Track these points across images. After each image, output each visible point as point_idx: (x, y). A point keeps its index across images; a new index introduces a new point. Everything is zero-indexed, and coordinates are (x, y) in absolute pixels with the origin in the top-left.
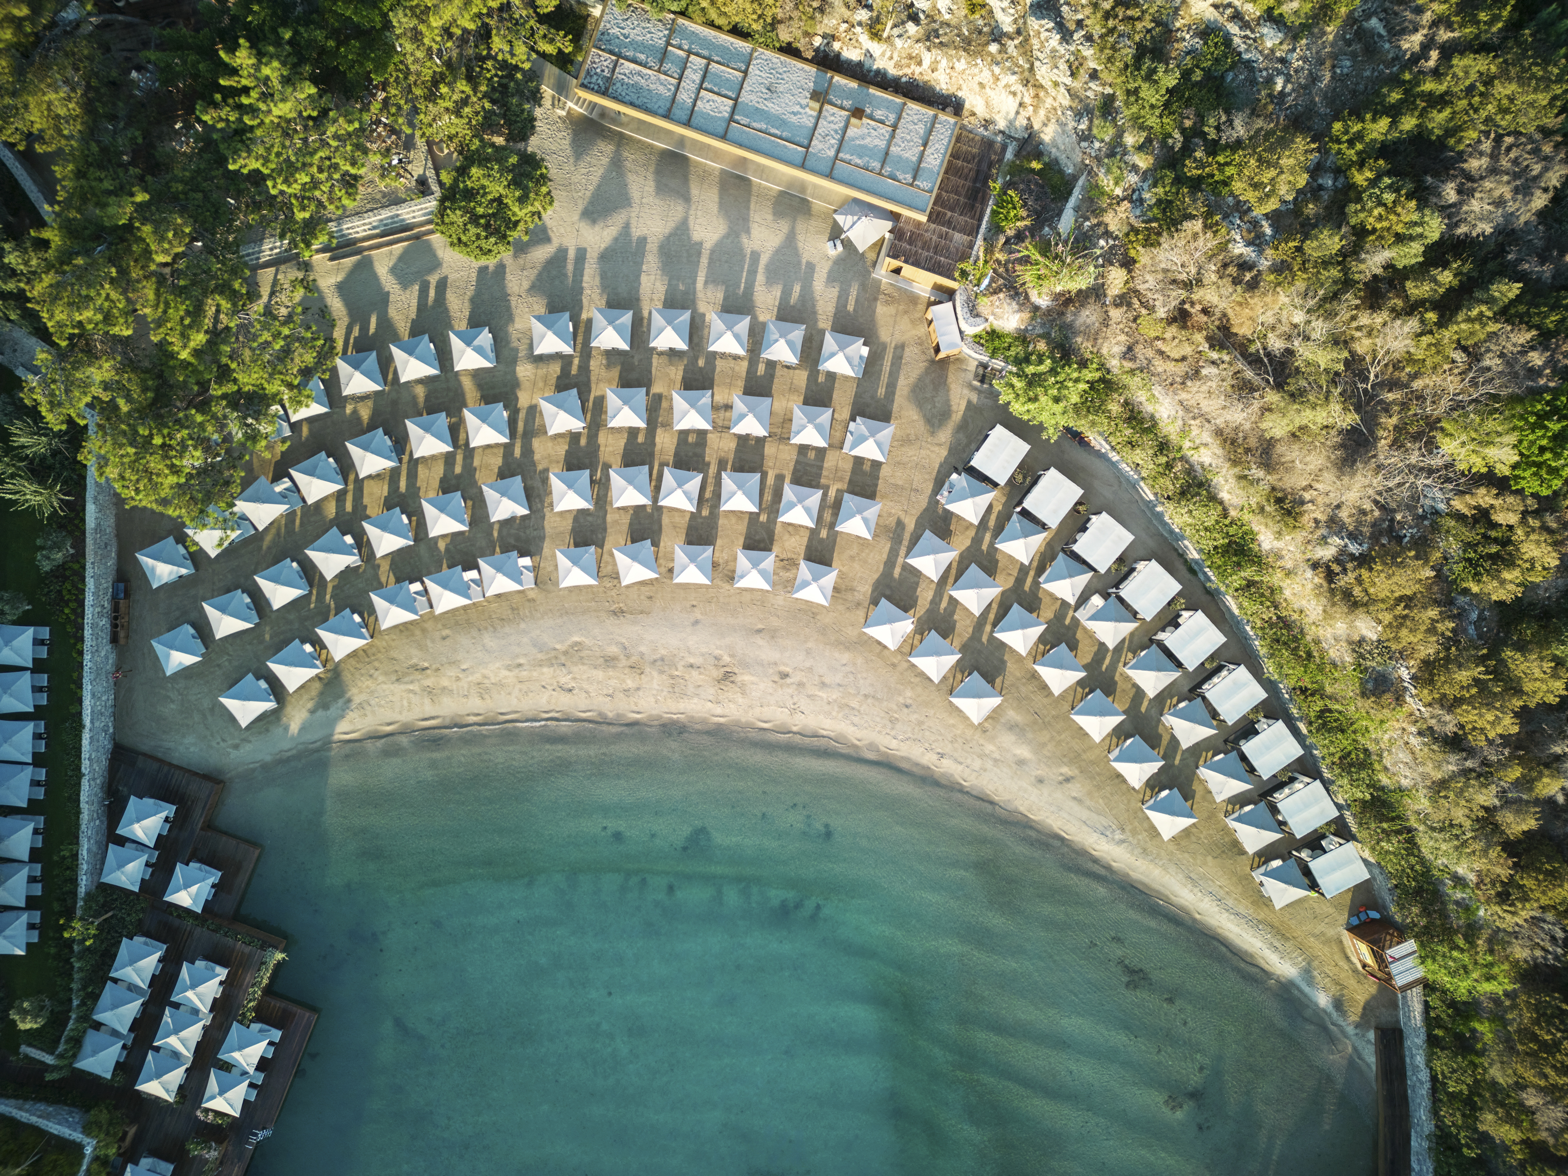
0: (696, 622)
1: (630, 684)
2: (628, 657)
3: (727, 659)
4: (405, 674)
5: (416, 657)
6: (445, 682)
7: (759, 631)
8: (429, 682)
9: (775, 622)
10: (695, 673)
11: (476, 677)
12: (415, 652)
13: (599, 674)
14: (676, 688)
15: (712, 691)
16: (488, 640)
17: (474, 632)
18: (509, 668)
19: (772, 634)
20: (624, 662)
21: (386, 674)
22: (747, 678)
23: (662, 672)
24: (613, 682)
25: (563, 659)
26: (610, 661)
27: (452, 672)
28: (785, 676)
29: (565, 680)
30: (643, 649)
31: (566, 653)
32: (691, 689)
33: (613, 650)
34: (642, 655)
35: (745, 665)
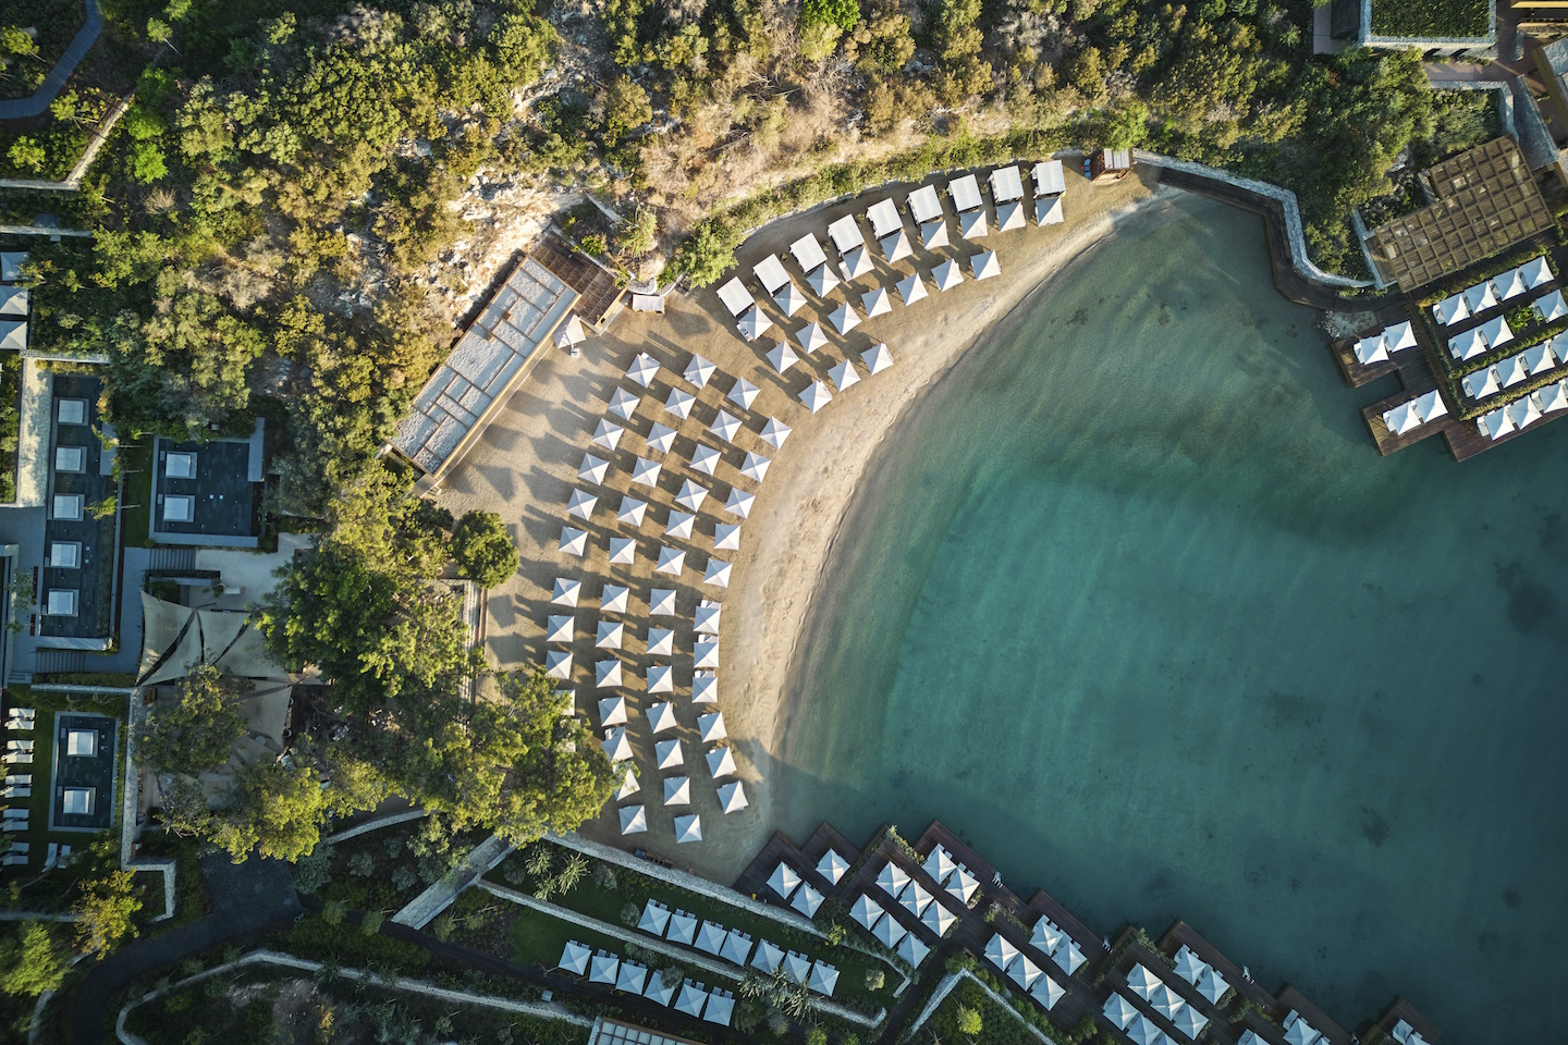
0: (776, 513)
1: (799, 566)
2: (782, 561)
3: (804, 502)
4: (748, 699)
5: (740, 689)
6: (761, 677)
7: (794, 477)
8: (758, 687)
9: (791, 465)
10: (806, 524)
11: (764, 657)
12: (736, 689)
13: (787, 582)
14: (811, 539)
15: (820, 517)
16: (744, 642)
17: (737, 649)
18: (765, 636)
19: (798, 469)
20: (785, 565)
21: (744, 711)
22: (820, 493)
23: (799, 544)
24: (795, 576)
25: (771, 601)
26: (782, 573)
27: (757, 670)
28: (826, 470)
29: (784, 604)
30: (781, 551)
31: (768, 598)
32: (815, 530)
33: (775, 569)
34: (784, 552)
35: (812, 492)
